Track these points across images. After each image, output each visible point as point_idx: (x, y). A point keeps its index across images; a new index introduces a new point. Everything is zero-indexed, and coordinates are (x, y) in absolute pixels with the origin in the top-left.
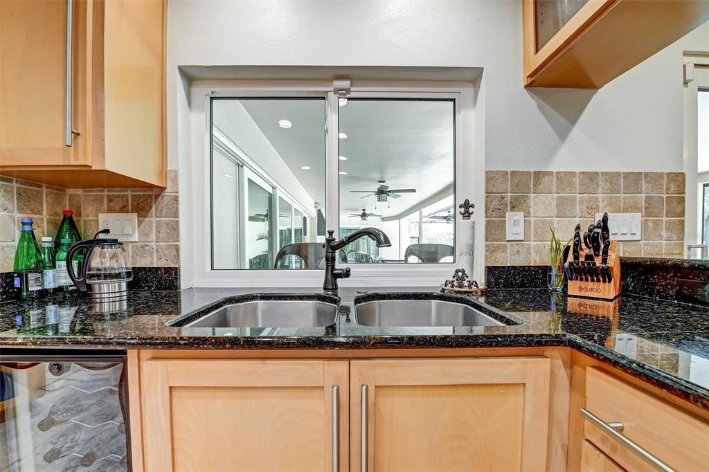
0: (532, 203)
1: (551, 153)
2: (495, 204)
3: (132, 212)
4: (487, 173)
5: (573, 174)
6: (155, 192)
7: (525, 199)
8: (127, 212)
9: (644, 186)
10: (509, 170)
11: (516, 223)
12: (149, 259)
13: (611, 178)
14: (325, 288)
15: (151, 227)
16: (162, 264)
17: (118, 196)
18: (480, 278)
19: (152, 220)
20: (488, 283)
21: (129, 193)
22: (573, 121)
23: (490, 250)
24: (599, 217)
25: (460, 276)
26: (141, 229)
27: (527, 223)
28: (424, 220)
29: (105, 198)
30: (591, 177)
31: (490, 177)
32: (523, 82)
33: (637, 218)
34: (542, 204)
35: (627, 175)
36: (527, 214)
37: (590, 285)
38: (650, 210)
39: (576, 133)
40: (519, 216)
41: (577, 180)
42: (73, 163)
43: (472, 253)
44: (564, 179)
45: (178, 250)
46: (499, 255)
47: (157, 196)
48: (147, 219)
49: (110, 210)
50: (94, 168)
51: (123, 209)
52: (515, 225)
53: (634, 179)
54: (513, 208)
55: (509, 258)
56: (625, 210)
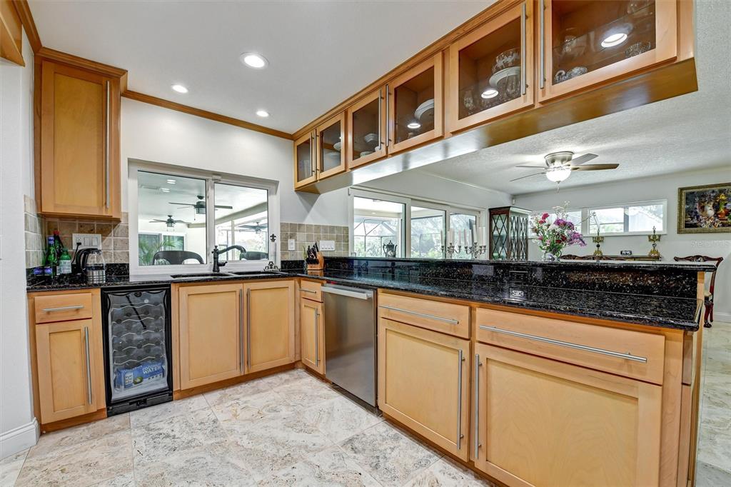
0: (298, 236)
1: (304, 217)
2: (284, 236)
3: (97, 233)
4: (281, 223)
5: (312, 225)
6: (112, 223)
7: (295, 234)
8: (94, 233)
9: (336, 231)
10: (289, 222)
11: (292, 244)
12: (109, 259)
13: (325, 228)
14: (214, 271)
15: (110, 242)
16: (118, 261)
17: (87, 224)
18: (279, 265)
19: (111, 238)
20: (282, 267)
21: (95, 223)
22: (312, 206)
23: (283, 254)
24: (314, 243)
25: (271, 264)
26: (104, 242)
27: (296, 244)
28: (235, 228)
29: (77, 226)
30: (318, 227)
31: (282, 225)
32: (294, 190)
33: (333, 243)
34: (301, 236)
35: (330, 227)
36: (296, 240)
37: (314, 265)
38: (338, 240)
39: (313, 210)
40: (293, 241)
41: (313, 228)
42: (104, 214)
43: (275, 256)
44: (309, 227)
45: (128, 255)
46: (286, 256)
47: (115, 226)
48: (107, 238)
49: (80, 232)
50: (114, 217)
51: (91, 231)
52: (292, 245)
53: (332, 229)
54: (291, 238)
55: (289, 258)
56: (330, 240)
